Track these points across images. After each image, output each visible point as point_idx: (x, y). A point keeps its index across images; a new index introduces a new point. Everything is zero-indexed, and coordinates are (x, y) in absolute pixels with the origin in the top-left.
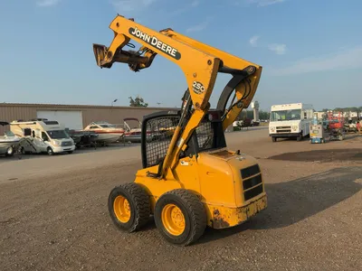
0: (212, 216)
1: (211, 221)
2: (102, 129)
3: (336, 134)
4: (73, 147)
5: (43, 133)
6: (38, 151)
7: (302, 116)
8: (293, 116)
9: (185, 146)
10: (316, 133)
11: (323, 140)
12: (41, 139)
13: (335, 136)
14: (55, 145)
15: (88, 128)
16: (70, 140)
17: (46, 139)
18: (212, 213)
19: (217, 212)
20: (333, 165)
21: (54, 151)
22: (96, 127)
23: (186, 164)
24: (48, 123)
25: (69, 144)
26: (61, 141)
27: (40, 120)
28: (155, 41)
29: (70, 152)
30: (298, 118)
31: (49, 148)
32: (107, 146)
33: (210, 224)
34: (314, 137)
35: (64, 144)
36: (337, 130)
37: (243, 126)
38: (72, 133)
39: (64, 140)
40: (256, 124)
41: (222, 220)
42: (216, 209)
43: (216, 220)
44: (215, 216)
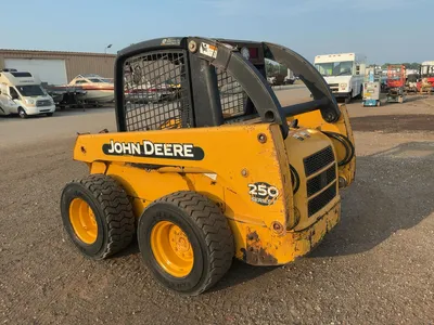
0: (244, 242)
1: (243, 250)
2: (92, 84)
4: (52, 108)
5: (11, 89)
6: (7, 113)
7: (354, 71)
8: (342, 70)
10: (372, 93)
11: (379, 103)
12: (9, 97)
13: (394, 98)
14: (28, 104)
15: (73, 83)
16: (48, 98)
17: (15, 97)
18: (244, 237)
19: (253, 236)
21: (28, 112)
22: (84, 82)
24: (17, 75)
25: (47, 103)
26: (35, 99)
27: (6, 70)
28: (149, 148)
29: (49, 114)
30: (348, 72)
31: (20, 108)
32: (100, 107)
33: (240, 255)
34: (369, 98)
35: (39, 104)
36: (396, 89)
37: (274, 84)
38: (52, 90)
39: (40, 98)
40: (291, 82)
41: (263, 251)
42: (252, 231)
43: (252, 250)
44: (250, 242)
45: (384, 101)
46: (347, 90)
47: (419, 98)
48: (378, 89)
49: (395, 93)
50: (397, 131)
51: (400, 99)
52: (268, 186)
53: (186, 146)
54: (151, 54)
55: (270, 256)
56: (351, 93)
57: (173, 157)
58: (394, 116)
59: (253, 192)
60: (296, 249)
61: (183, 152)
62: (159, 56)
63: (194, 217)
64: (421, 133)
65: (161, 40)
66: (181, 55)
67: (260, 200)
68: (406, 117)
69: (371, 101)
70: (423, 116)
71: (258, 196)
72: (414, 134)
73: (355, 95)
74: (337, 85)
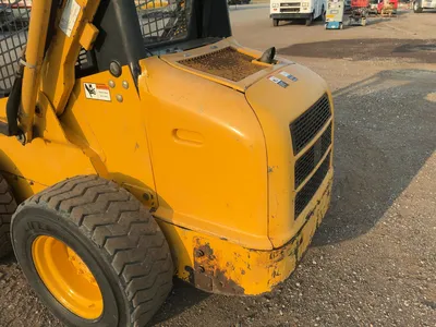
1: (188, 268)
3: (358, 16)
9: (90, 32)
10: (335, 14)
11: (342, 26)
13: (357, 20)
19: (203, 251)
20: (373, 66)
23: (102, 95)
33: (184, 275)
34: (331, 20)
36: (360, 10)
41: (220, 274)
42: (203, 243)
43: (203, 270)
44: (199, 260)
45: (346, 23)
46: (309, 11)
47: (381, 20)
48: (341, 10)
49: (358, 14)
50: (366, 58)
51: (363, 22)
55: (232, 283)
56: (312, 14)
58: (359, 41)
60: (275, 274)
63: (86, 228)
64: (394, 60)
68: (372, 41)
69: (334, 23)
70: (390, 40)
72: (386, 62)
73: (316, 16)
74: (299, 4)
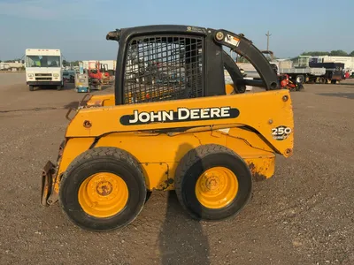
3: (95, 84)
7: (61, 64)
28: (184, 114)
34: (81, 86)
52: (285, 127)
53: (223, 109)
54: (167, 36)
55: (262, 175)
57: (210, 118)
59: (274, 133)
61: (220, 114)
62: (176, 39)
65: (185, 27)
66: (198, 41)
67: (279, 137)
69: (83, 88)
71: (278, 135)
74: (51, 75)
